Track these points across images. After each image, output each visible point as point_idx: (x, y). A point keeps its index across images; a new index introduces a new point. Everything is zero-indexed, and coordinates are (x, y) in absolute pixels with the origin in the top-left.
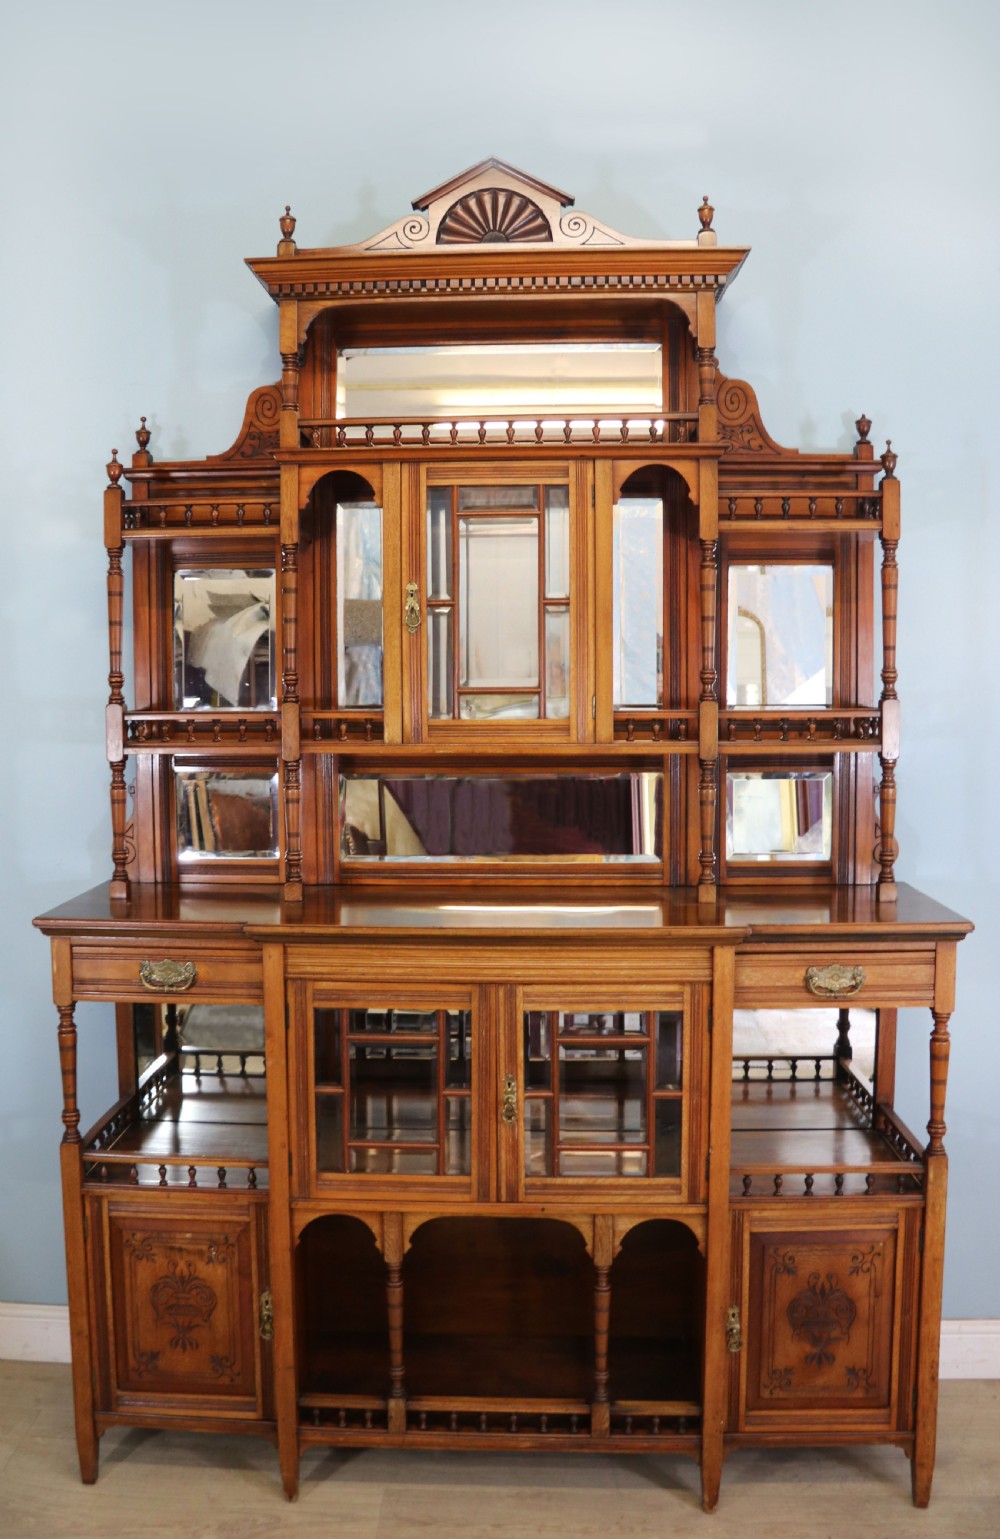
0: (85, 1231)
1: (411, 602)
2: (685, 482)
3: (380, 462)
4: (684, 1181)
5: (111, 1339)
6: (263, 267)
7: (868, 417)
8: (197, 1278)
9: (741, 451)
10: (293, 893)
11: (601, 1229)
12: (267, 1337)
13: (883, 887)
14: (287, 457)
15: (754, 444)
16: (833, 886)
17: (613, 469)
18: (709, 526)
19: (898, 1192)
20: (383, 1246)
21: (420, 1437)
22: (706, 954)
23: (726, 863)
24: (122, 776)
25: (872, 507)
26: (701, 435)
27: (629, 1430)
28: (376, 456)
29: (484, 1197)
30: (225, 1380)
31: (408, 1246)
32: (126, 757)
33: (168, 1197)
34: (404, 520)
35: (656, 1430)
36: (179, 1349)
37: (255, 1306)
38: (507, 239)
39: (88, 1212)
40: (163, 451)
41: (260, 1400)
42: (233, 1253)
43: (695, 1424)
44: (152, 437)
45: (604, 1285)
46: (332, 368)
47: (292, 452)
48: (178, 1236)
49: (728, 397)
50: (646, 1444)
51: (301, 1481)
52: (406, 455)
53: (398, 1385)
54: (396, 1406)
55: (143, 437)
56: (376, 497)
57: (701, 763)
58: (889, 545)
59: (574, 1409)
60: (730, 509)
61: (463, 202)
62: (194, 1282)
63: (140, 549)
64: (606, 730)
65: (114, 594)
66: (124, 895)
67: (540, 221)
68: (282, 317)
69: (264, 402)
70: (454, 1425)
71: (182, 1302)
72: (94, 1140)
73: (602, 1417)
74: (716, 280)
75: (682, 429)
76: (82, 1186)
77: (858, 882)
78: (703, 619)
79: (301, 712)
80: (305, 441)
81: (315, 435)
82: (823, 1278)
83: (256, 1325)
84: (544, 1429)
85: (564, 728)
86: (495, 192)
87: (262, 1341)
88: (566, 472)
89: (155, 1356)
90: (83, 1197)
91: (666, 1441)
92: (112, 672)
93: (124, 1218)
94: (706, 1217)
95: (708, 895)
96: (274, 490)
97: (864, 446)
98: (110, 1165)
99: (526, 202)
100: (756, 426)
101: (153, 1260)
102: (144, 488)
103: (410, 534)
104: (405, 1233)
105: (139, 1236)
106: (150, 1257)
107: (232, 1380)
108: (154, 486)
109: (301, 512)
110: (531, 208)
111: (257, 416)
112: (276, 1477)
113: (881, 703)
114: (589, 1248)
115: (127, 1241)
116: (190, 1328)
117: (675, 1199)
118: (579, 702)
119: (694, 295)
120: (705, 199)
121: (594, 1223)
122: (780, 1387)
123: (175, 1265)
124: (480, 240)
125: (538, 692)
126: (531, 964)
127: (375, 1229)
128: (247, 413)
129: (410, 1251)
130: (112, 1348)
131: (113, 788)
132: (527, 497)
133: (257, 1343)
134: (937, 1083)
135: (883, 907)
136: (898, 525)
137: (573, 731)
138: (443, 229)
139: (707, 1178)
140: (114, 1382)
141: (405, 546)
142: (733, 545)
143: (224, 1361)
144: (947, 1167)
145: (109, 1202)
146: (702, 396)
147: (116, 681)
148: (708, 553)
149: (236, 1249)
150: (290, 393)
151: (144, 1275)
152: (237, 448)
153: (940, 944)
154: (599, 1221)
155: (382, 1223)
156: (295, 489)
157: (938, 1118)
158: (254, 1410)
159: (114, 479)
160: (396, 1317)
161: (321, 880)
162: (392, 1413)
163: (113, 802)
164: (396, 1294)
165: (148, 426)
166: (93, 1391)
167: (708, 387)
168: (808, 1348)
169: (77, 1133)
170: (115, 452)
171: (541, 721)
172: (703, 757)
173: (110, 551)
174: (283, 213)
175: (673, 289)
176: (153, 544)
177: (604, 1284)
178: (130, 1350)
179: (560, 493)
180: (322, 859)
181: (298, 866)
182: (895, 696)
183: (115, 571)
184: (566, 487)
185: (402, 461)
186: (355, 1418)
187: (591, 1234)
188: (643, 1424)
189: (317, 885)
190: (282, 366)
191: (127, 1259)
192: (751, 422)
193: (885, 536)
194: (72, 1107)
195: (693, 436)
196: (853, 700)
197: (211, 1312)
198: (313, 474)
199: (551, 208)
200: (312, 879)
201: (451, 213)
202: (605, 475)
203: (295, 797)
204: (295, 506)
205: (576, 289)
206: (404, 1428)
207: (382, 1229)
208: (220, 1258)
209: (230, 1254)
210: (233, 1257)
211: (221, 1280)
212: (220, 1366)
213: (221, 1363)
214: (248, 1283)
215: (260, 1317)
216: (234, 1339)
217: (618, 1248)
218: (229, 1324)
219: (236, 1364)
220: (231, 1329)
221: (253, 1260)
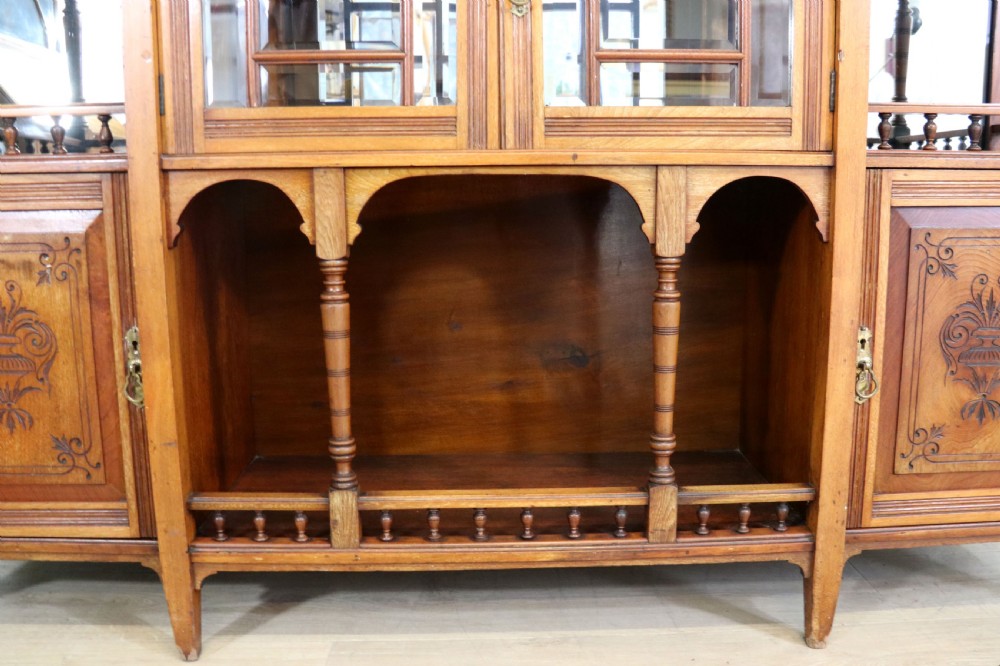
4: (796, 113)
8: (24, 309)
11: (668, 193)
12: (138, 401)
20: (314, 232)
21: (382, 552)
29: (477, 138)
30: (78, 477)
31: (355, 230)
35: (746, 525)
36: (5, 430)
37: (117, 351)
41: (133, 507)
42: (79, 263)
45: (670, 290)
50: (731, 549)
53: (345, 471)
54: (343, 504)
59: (623, 499)
62: (19, 317)
70: (435, 534)
71: (4, 351)
73: (665, 504)
82: (992, 283)
83: (120, 382)
84: (575, 534)
87: (130, 408)
91: (757, 543)
94: (831, 170)
104: (349, 207)
107: (89, 475)
114: (648, 224)
116: (18, 393)
117: (782, 142)
121: (655, 182)
122: (924, 455)
127: (301, 203)
129: (358, 239)
133: (123, 413)
139: (833, 109)
143: (74, 445)
149: (82, 257)
154: (666, 176)
155: (312, 190)
158: (126, 523)
160: (338, 353)
162: (336, 515)
164: (337, 314)
168: (966, 394)
177: (671, 288)
186: (280, 526)
187: (651, 203)
197: (48, 364)
206: (356, 538)
207: (312, 200)
208: (58, 273)
209: (74, 265)
210: (81, 272)
211: (62, 310)
212: (69, 454)
213: (71, 449)
214: (104, 314)
215: (126, 369)
216: (87, 409)
217: (696, 227)
218: (79, 385)
219: (93, 449)
220: (82, 393)
221: (110, 274)
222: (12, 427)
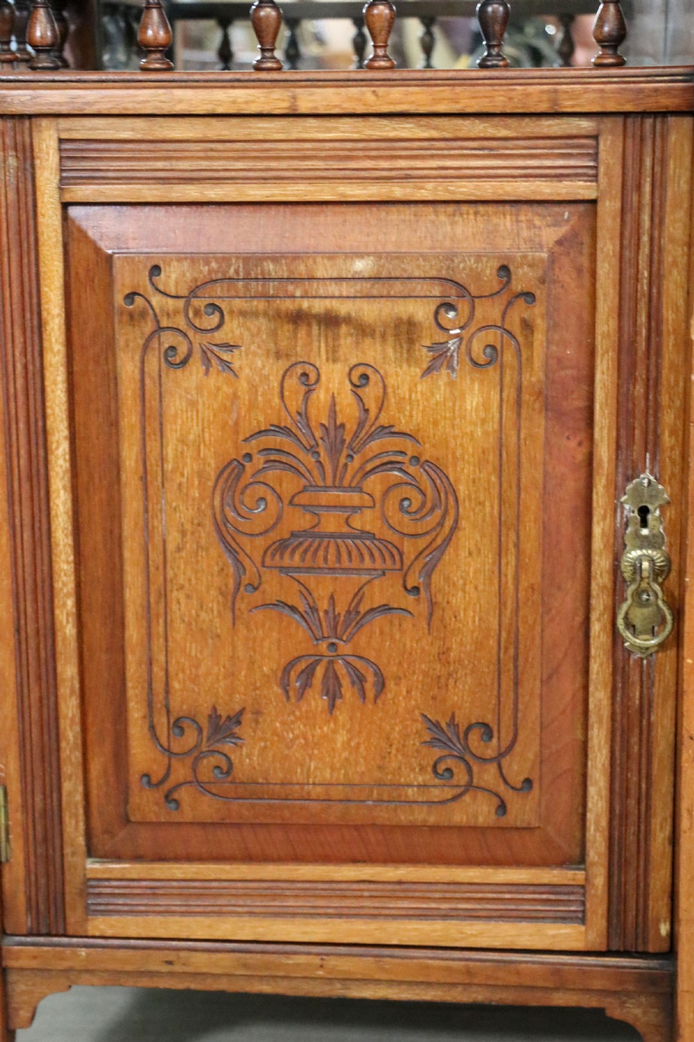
5: (68, 670)
8: (387, 430)
30: (479, 810)
36: (316, 701)
37: (600, 528)
41: (600, 881)
42: (527, 326)
62: (375, 446)
71: (331, 523)
89: (225, 726)
101: (227, 365)
106: (216, 356)
107: (502, 808)
115: (131, 297)
116: (356, 617)
123: (309, 382)
130: (69, 707)
133: (599, 668)
140: (74, 830)
143: (474, 737)
149: (536, 312)
151: (193, 423)
178: (136, 711)
191: (128, 367)
197: (434, 556)
208: (477, 348)
209: (517, 330)
210: (530, 345)
211: (479, 432)
212: (462, 758)
213: (467, 747)
214: (573, 444)
215: (616, 569)
216: (516, 658)
218: (502, 604)
219: (518, 748)
220: (506, 621)
221: (599, 351)
222: (333, 694)
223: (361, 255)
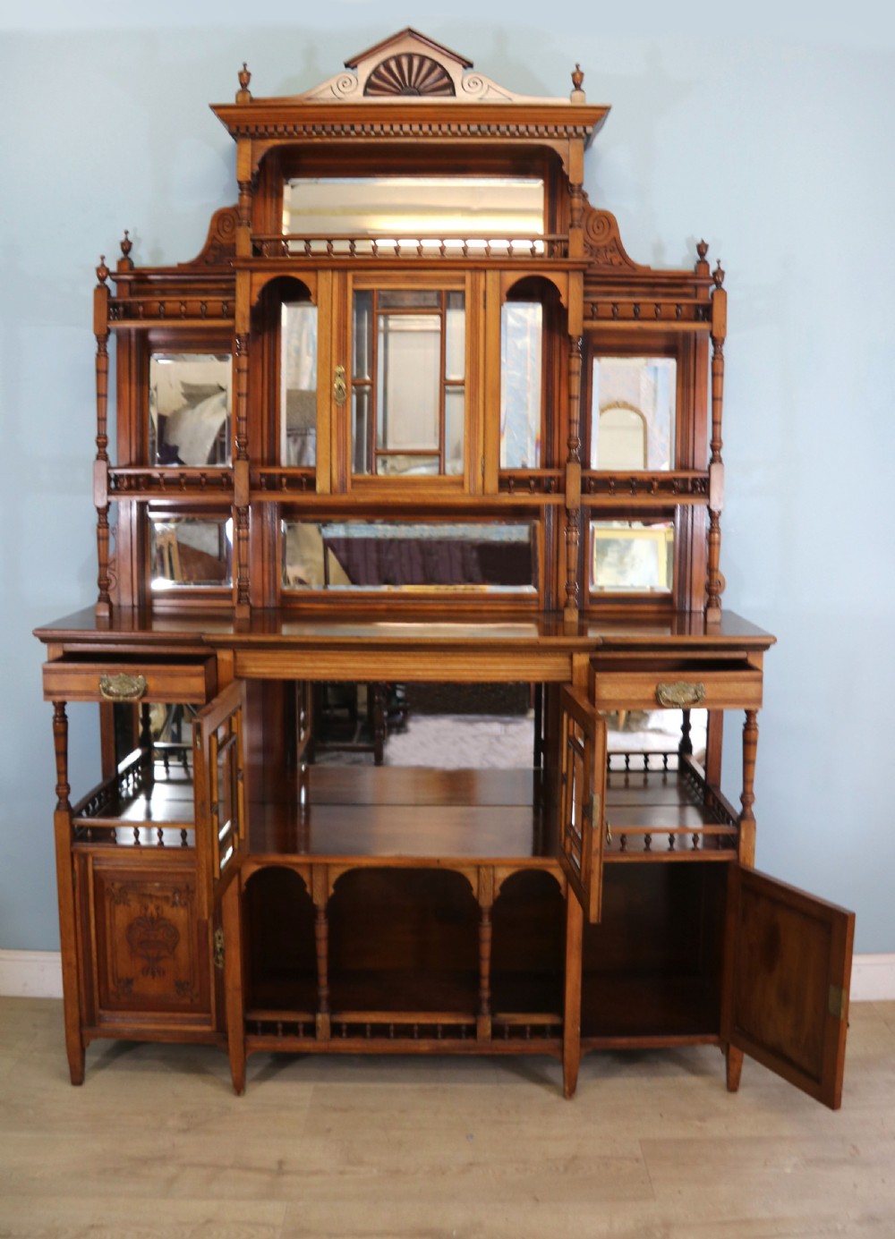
0: (73, 880)
1: (339, 382)
2: (557, 288)
3: (315, 270)
5: (95, 968)
6: (223, 111)
7: (706, 241)
8: (164, 919)
9: (606, 266)
10: (243, 613)
11: (484, 877)
12: (220, 966)
13: (710, 612)
14: (241, 264)
15: (616, 261)
16: (673, 612)
17: (501, 279)
18: (575, 325)
19: (717, 848)
20: (312, 890)
21: (343, 1044)
22: (567, 660)
23: (590, 594)
24: (106, 517)
25: (706, 312)
26: (571, 253)
27: (506, 1036)
28: (312, 265)
30: (187, 1001)
31: (332, 891)
32: (109, 503)
33: (141, 853)
34: (335, 316)
35: (528, 1036)
36: (150, 976)
37: (210, 941)
38: (420, 93)
39: (76, 866)
40: (143, 258)
41: (214, 1016)
42: (193, 898)
43: (558, 1031)
44: (134, 247)
45: (486, 921)
46: (280, 195)
47: (245, 260)
48: (149, 885)
49: (595, 224)
50: (520, 1047)
51: (247, 1082)
52: (337, 264)
53: (324, 1002)
54: (322, 1019)
55: (126, 247)
56: (312, 298)
57: (567, 511)
58: (718, 342)
59: (464, 1020)
60: (592, 310)
61: (386, 64)
62: (161, 922)
63: (123, 337)
64: (492, 485)
65: (101, 372)
66: (107, 614)
67: (445, 80)
68: (239, 152)
69: (224, 220)
70: (368, 1034)
71: (152, 938)
72: (81, 811)
73: (485, 1026)
74: (585, 130)
75: (555, 248)
76: (71, 845)
77: (694, 609)
78: (570, 397)
79: (250, 468)
80: (257, 251)
81: (264, 247)
83: (211, 955)
84: (440, 1036)
85: (460, 484)
86: (410, 56)
87: (216, 968)
88: (463, 280)
89: (130, 982)
90: (72, 855)
91: (536, 1045)
92: (99, 434)
93: (105, 871)
95: (572, 616)
96: (231, 291)
97: (702, 265)
98: (94, 829)
99: (435, 64)
100: (617, 247)
101: (128, 905)
102: (126, 288)
103: (339, 327)
104: (330, 881)
105: (117, 885)
106: (126, 903)
107: (192, 1000)
108: (135, 286)
109: (252, 309)
110: (439, 69)
111: (218, 231)
112: (228, 1079)
113: (709, 467)
114: (475, 892)
115: (108, 889)
116: (158, 959)
118: (471, 464)
119: (567, 142)
120: (577, 66)
121: (478, 872)
123: (146, 909)
124: (398, 94)
125: (439, 454)
126: (429, 666)
127: (306, 877)
128: (212, 229)
129: (333, 896)
130: (95, 976)
131: (99, 527)
132: (432, 300)
133: (212, 970)
134: (748, 762)
135: (709, 626)
136: (724, 326)
137: (466, 485)
138: (369, 85)
140: (97, 1003)
141: (335, 336)
142: (598, 341)
143: (185, 985)
144: (755, 828)
145: (94, 859)
146: (572, 220)
147: (102, 442)
148: (575, 347)
150: (245, 213)
151: (121, 917)
152: (203, 258)
153: (750, 653)
154: (483, 871)
155: (311, 873)
156: (247, 290)
157: (749, 790)
158: (210, 1024)
159: (102, 279)
160: (322, 948)
161: (266, 604)
162: (319, 1025)
163: (99, 538)
164: (322, 929)
165: (130, 238)
166: (80, 1010)
167: (577, 215)
169: (68, 803)
170: (103, 258)
171: (442, 477)
172: (568, 506)
173: (98, 338)
174: (241, 68)
175: (551, 137)
176: (133, 333)
178: (110, 978)
179: (459, 297)
180: (267, 587)
181: (246, 590)
182: (720, 461)
183: (102, 353)
184: (463, 292)
185: (333, 269)
186: (290, 1029)
187: (476, 881)
188: (518, 1032)
189: (263, 608)
190: (239, 191)
191: (107, 904)
192: (614, 244)
193: (715, 334)
194: (63, 782)
195: (566, 254)
196: (691, 465)
197: (175, 946)
198: (262, 278)
199: (455, 70)
200: (259, 604)
201: (376, 72)
202: (493, 283)
203: (245, 535)
204: (248, 303)
205: (474, 135)
206: (328, 1036)
207: (311, 877)
208: (182, 902)
211: (183, 919)
212: (183, 989)
213: (183, 987)
215: (215, 949)
216: (193, 967)
217: (498, 892)
218: (190, 956)
219: (195, 987)
220: (191, 960)
222: (153, 975)
223: (156, 881)
